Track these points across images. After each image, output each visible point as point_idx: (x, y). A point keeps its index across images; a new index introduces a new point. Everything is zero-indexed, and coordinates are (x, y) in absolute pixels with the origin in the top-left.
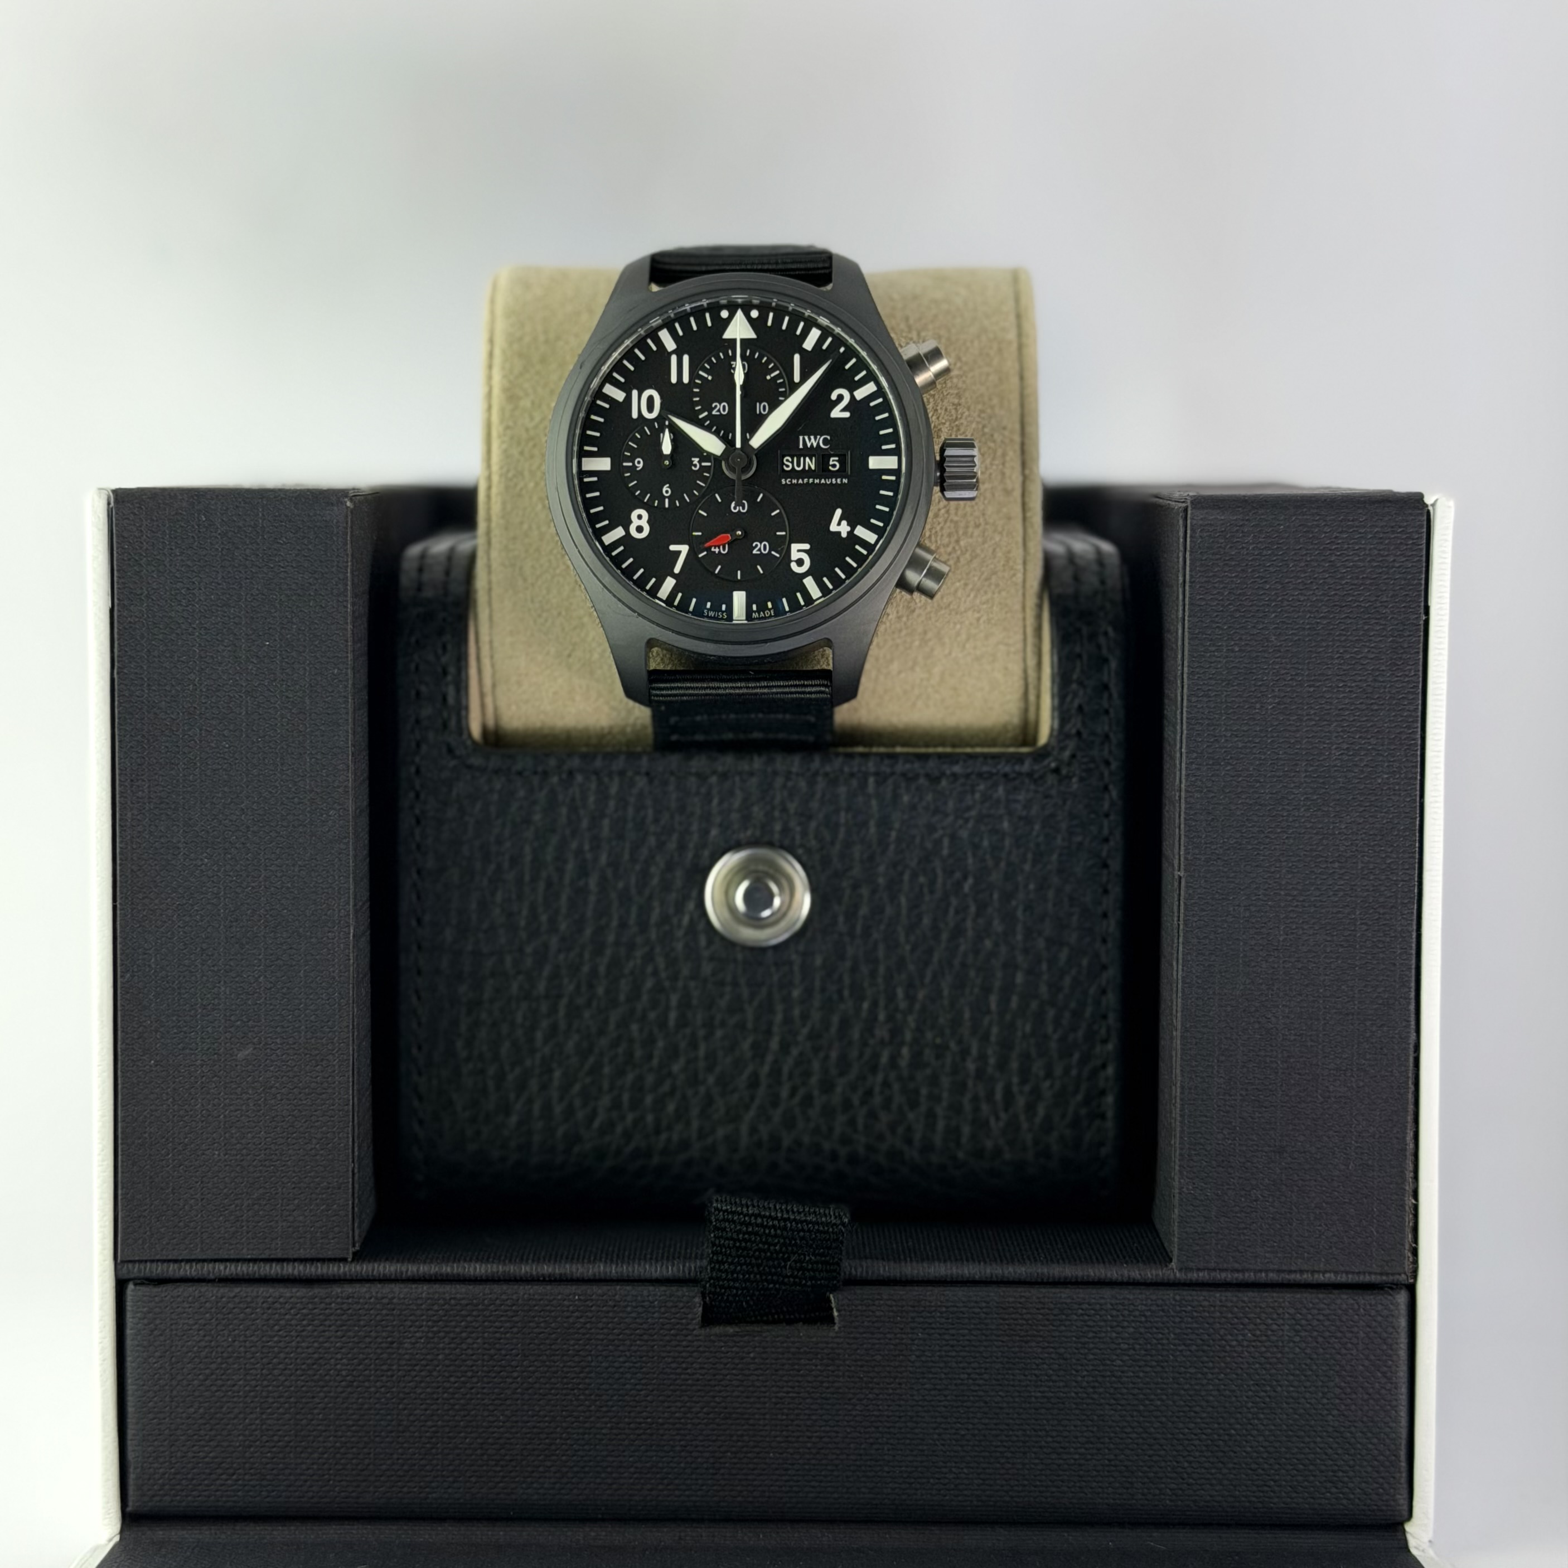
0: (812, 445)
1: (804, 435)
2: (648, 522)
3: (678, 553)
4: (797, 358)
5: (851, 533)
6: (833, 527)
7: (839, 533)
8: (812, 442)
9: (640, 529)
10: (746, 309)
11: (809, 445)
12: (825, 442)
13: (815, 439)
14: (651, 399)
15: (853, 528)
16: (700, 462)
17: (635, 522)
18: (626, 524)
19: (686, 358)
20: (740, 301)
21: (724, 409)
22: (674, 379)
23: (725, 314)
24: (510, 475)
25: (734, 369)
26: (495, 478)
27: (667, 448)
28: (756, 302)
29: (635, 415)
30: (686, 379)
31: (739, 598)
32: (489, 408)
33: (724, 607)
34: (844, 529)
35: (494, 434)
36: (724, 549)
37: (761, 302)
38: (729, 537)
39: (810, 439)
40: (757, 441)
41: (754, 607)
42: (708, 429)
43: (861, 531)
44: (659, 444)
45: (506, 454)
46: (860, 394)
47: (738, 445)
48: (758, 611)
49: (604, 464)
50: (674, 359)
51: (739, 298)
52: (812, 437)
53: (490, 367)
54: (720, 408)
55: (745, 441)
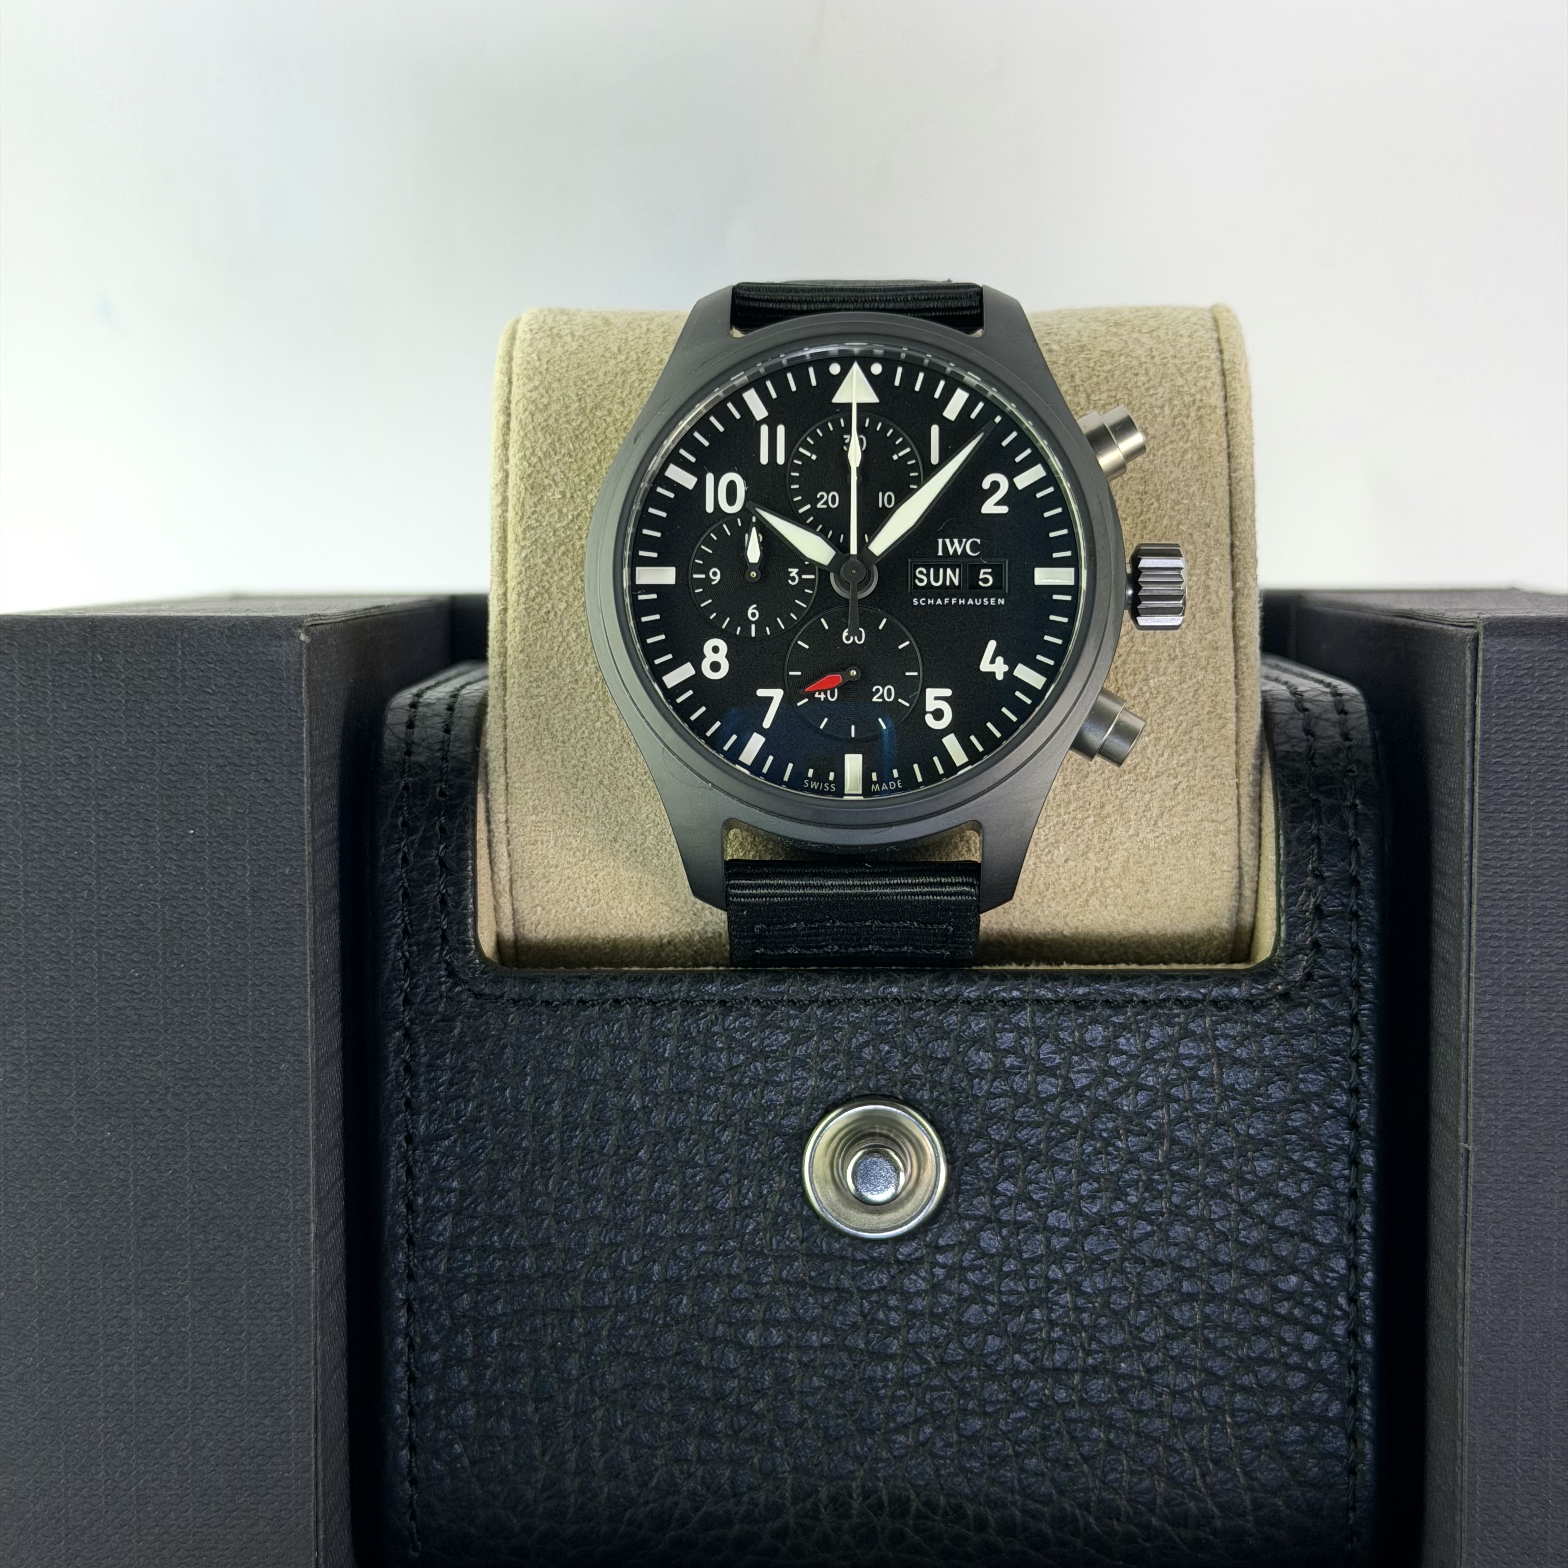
0: (955, 551)
1: (944, 537)
2: (727, 657)
3: (769, 700)
4: (935, 430)
5: (1009, 675)
6: (985, 666)
7: (994, 673)
8: (956, 547)
9: (715, 667)
10: (865, 361)
11: (951, 551)
12: (974, 547)
13: (960, 543)
14: (732, 486)
15: (1012, 668)
16: (799, 574)
17: (710, 657)
18: (697, 659)
19: (781, 430)
20: (856, 350)
21: (834, 502)
22: (764, 459)
23: (835, 369)
24: (532, 593)
25: (848, 445)
26: (512, 597)
27: (754, 553)
28: (879, 352)
29: (710, 508)
30: (781, 460)
31: (853, 764)
32: (504, 501)
33: (832, 776)
34: (999, 669)
35: (511, 537)
36: (832, 696)
37: (886, 352)
38: (838, 678)
39: (952, 544)
40: (880, 545)
41: (874, 776)
42: (811, 528)
43: (1023, 672)
44: (743, 549)
45: (527, 564)
46: (1023, 481)
47: (854, 550)
48: (880, 781)
49: (667, 576)
50: (764, 429)
51: (856, 347)
52: (956, 541)
53: (505, 446)
54: (828, 499)
55: (862, 545)
